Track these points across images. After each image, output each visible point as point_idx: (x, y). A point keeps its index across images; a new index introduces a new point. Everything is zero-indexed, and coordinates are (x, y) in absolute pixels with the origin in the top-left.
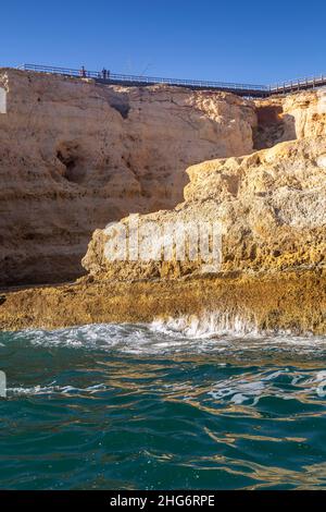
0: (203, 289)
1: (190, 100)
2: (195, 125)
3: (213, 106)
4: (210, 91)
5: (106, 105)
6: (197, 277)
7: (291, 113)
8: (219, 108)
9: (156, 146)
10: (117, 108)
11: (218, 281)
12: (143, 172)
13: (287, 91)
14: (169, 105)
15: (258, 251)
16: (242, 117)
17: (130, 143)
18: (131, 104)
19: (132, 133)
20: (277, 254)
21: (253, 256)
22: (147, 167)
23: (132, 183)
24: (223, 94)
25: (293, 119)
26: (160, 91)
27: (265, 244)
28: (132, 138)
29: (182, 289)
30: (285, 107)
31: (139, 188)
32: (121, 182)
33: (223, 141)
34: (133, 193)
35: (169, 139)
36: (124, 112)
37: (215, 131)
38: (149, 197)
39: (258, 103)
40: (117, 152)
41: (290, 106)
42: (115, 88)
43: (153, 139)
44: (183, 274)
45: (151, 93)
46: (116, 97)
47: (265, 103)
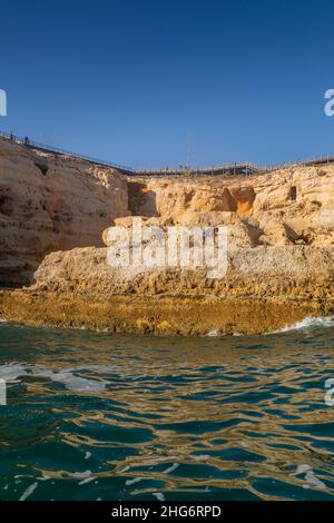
0: (175, 304)
1: (89, 170)
2: (91, 188)
3: (104, 176)
4: (103, 167)
5: (32, 163)
6: (170, 296)
7: (155, 190)
8: (109, 178)
9: (64, 198)
10: (39, 167)
11: (186, 300)
12: (54, 215)
13: (152, 174)
14: (74, 170)
15: (217, 284)
16: (123, 187)
17: (47, 193)
18: (49, 166)
19: (48, 186)
20: (231, 287)
21: (212, 287)
22: (55, 212)
23: (48, 222)
24: (112, 170)
25: (155, 194)
26: (69, 160)
27: (223, 279)
28: (48, 190)
29: (157, 303)
30: (149, 186)
31: (52, 225)
32: (40, 220)
33: (109, 201)
34: (48, 229)
35: (73, 194)
36: (44, 171)
37: (105, 193)
38: (58, 232)
39: (129, 179)
40: (37, 198)
41: (152, 185)
42: (38, 153)
43: (63, 192)
44: (157, 293)
45: (63, 160)
46: (38, 158)
47: (134, 180)
